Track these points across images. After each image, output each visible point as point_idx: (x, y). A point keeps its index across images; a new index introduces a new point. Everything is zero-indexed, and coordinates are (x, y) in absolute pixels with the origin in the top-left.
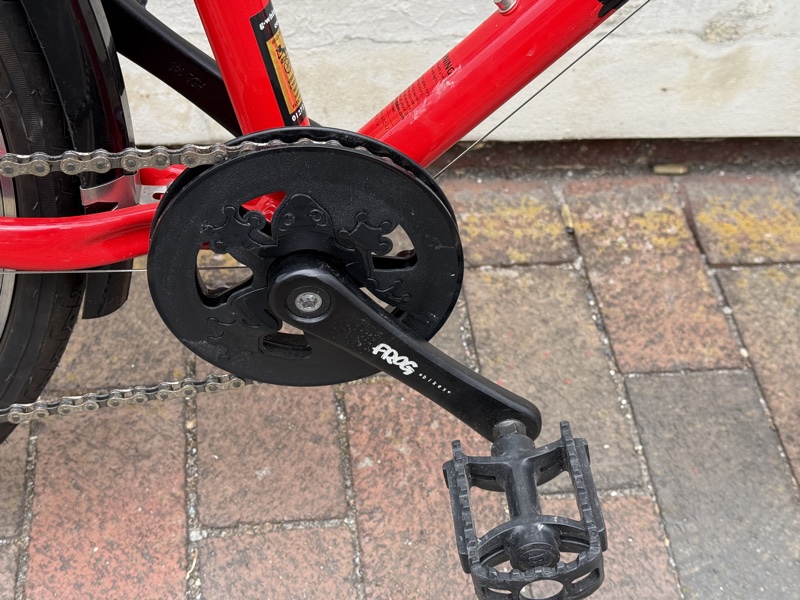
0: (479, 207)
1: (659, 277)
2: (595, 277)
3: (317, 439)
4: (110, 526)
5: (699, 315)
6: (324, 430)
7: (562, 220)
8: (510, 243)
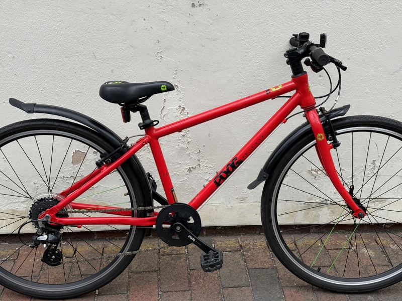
0: (221, 241)
1: (259, 253)
2: (245, 253)
3: (184, 279)
4: (144, 292)
5: (266, 259)
6: (185, 278)
7: (239, 243)
8: (227, 247)
